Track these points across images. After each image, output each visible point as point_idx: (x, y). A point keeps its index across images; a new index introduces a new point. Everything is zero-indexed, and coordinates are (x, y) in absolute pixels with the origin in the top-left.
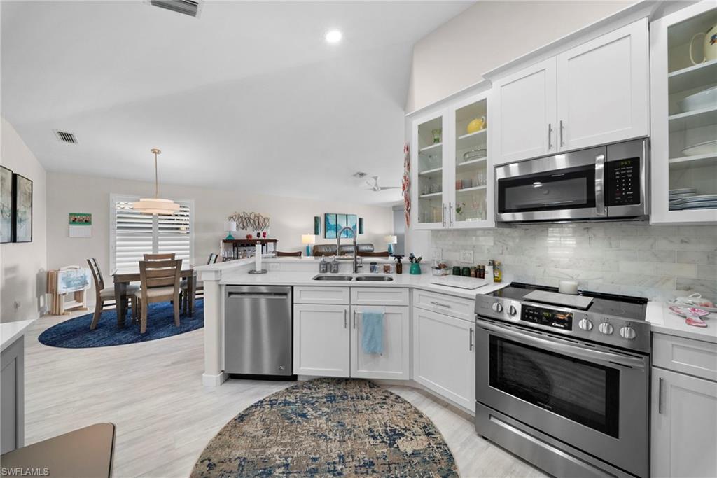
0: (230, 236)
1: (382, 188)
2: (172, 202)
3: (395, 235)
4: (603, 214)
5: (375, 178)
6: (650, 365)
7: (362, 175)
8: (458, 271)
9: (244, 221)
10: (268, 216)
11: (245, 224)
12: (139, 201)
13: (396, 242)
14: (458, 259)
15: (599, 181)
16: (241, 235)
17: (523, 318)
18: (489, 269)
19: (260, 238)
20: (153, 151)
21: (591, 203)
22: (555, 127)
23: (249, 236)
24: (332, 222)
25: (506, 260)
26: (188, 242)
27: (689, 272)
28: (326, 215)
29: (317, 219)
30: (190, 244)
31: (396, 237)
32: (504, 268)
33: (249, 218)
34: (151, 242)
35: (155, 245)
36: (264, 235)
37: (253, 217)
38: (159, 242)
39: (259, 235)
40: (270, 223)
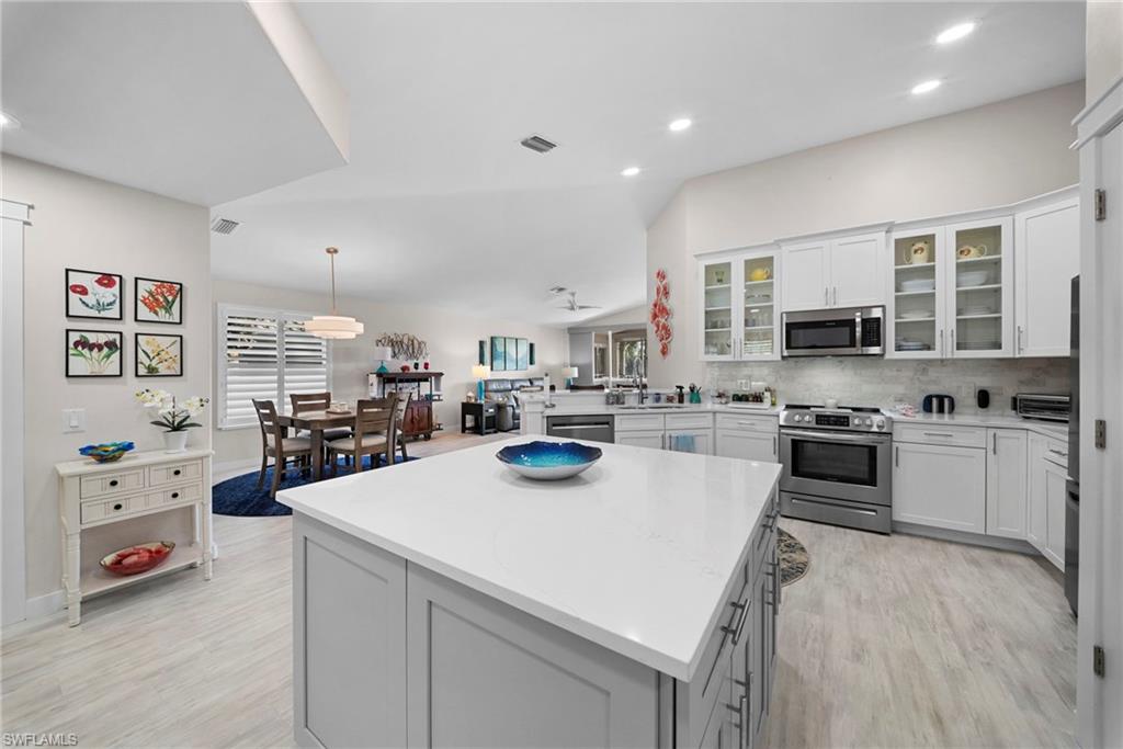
0: (382, 367)
1: (581, 307)
2: (354, 320)
3: (572, 366)
4: (859, 352)
5: (573, 294)
6: (892, 441)
7: (561, 289)
8: (739, 398)
9: (397, 345)
10: (424, 340)
11: (397, 351)
12: (311, 319)
13: (576, 375)
14: (733, 388)
15: (859, 329)
16: (394, 366)
17: (817, 423)
18: (767, 394)
19: (419, 371)
20: (328, 251)
21: (853, 344)
22: (831, 290)
23: (404, 368)
24: (500, 348)
25: (780, 387)
26: (324, 377)
27: (900, 390)
28: (493, 339)
29: (482, 344)
30: (327, 380)
31: (576, 369)
32: (778, 394)
33: (402, 342)
34: (276, 377)
35: (281, 382)
36: (426, 366)
37: (406, 341)
38: (286, 377)
39: (416, 366)
40: (428, 349)
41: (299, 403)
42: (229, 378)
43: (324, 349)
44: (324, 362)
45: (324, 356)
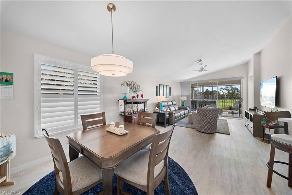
0: (125, 97)
11: (130, 89)
23: (133, 97)
26: (99, 102)
28: (160, 85)
29: (157, 87)
31: (186, 97)
34: (73, 103)
35: (76, 106)
36: (142, 96)
37: (133, 85)
38: (79, 103)
39: (138, 96)
40: (141, 88)
41: (87, 121)
42: (42, 104)
43: (98, 87)
44: (98, 94)
45: (98, 91)
